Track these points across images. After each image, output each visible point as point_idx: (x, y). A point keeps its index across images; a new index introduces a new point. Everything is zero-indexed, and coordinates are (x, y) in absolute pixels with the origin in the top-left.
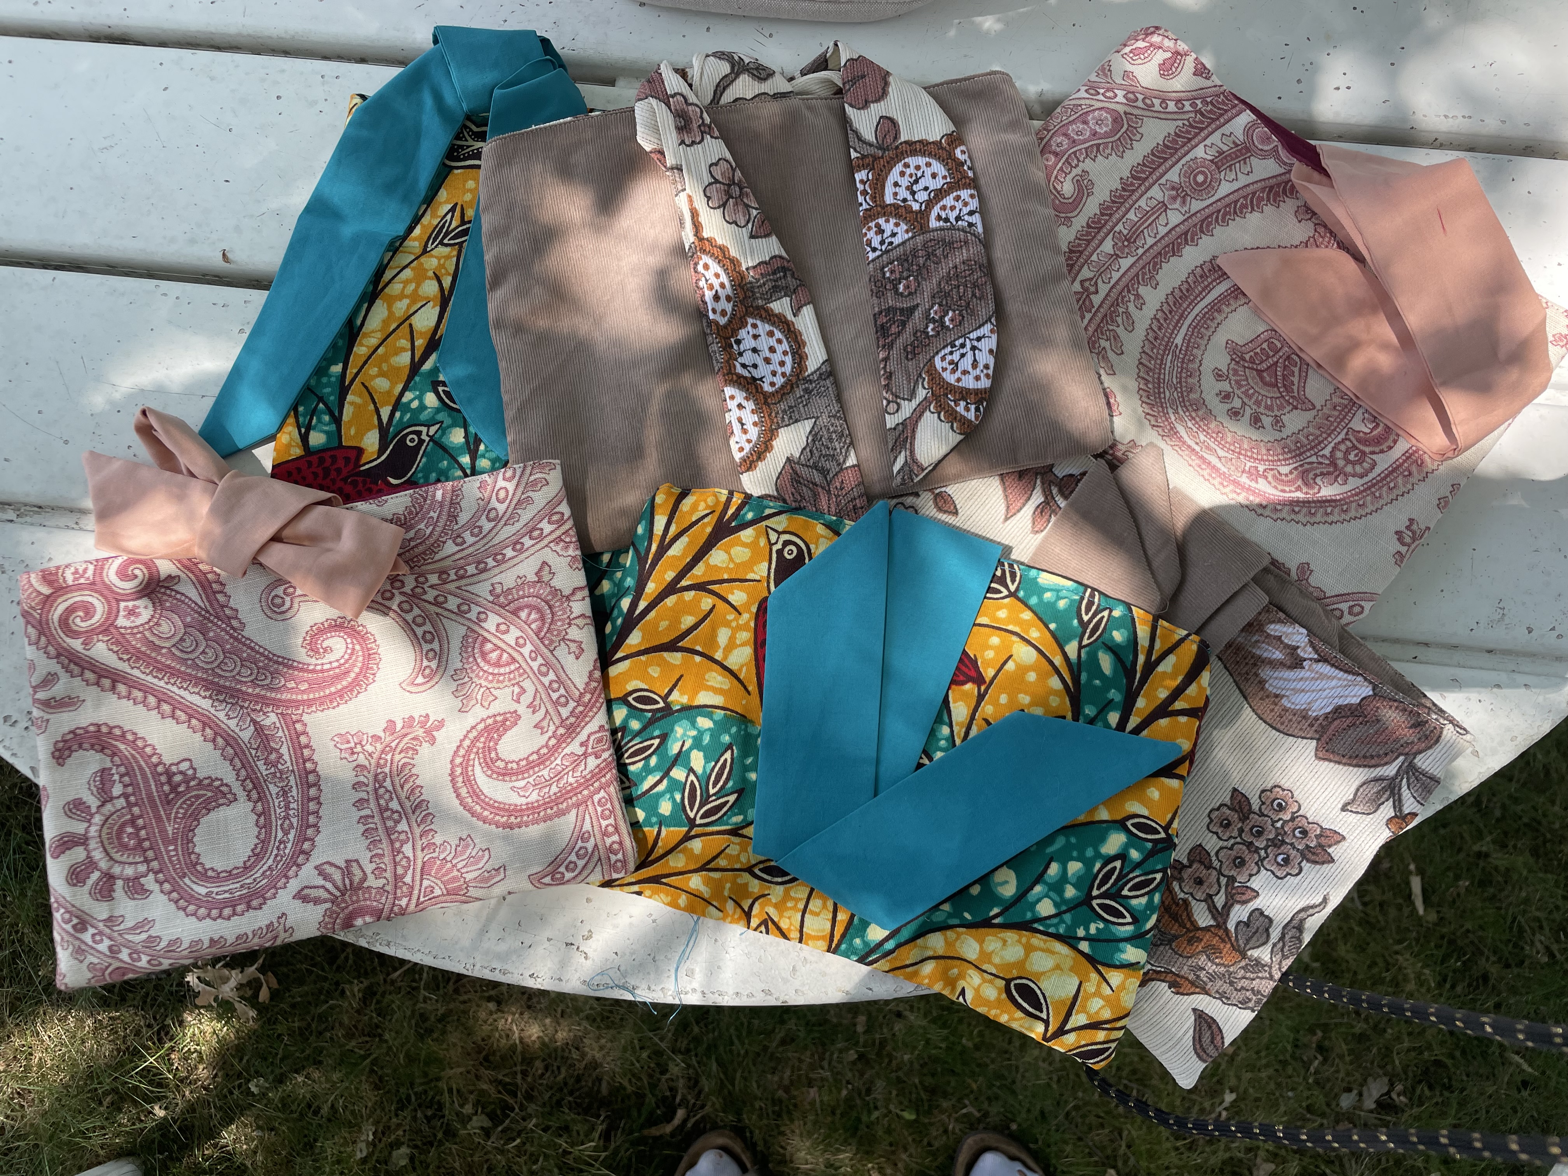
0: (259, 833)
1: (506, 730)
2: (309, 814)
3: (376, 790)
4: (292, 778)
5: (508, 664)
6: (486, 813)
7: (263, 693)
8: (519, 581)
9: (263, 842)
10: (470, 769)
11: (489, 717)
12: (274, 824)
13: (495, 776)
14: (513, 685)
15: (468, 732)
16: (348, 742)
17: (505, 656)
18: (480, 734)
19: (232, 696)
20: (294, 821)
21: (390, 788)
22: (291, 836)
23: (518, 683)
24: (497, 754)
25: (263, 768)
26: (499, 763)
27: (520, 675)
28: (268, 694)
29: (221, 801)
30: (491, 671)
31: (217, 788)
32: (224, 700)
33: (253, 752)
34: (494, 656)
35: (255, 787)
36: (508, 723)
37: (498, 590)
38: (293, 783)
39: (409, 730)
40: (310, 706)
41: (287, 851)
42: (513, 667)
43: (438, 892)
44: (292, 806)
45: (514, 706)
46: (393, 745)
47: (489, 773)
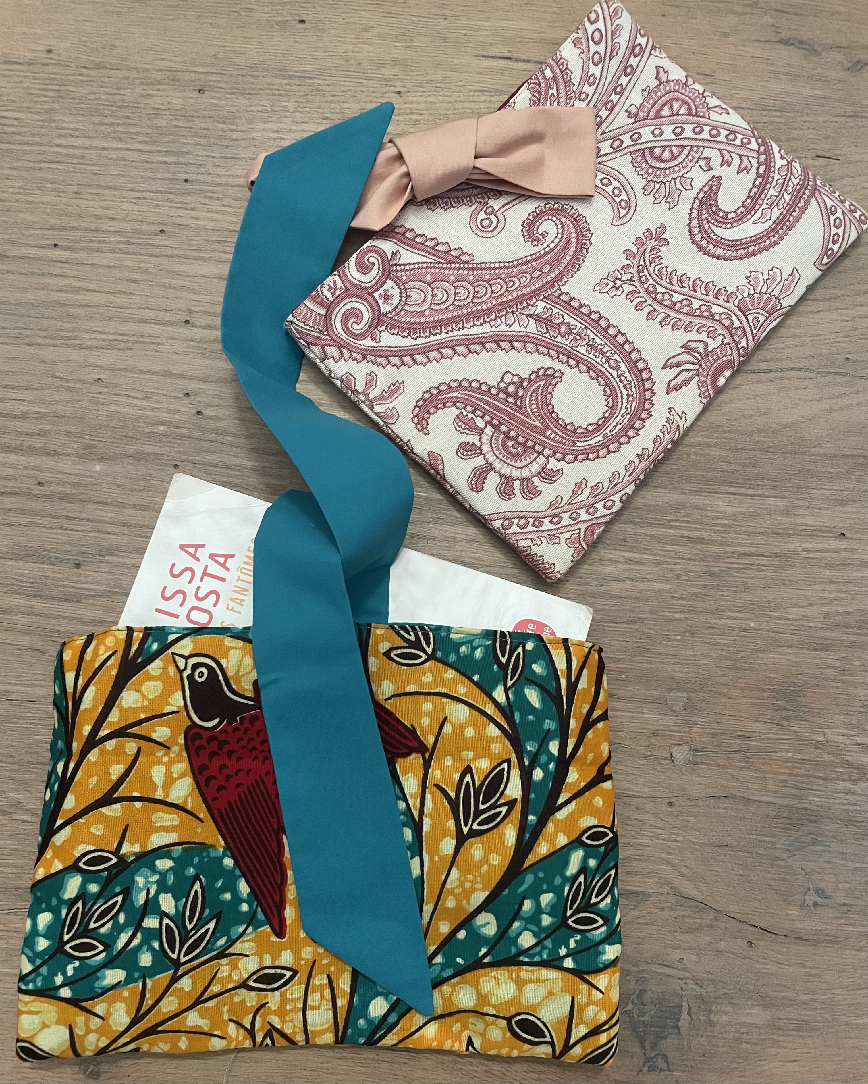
0: (599, 382)
1: (716, 194)
2: (622, 346)
3: (655, 299)
4: (589, 333)
5: (681, 152)
6: (751, 249)
7: (520, 293)
8: (645, 94)
9: (606, 385)
10: (712, 235)
11: (698, 193)
12: (603, 370)
13: (735, 224)
14: (697, 162)
15: (690, 214)
16: (607, 284)
17: (674, 149)
18: (700, 210)
19: (500, 311)
20: (616, 357)
21: (664, 290)
22: (623, 367)
23: (699, 158)
24: (723, 211)
25: (563, 341)
26: (730, 216)
27: (696, 152)
28: (525, 292)
29: (554, 382)
30: (672, 165)
31: (544, 375)
32: (496, 317)
33: (547, 335)
34: (666, 154)
35: (569, 357)
36: (714, 188)
37: (634, 110)
38: (592, 336)
39: (644, 247)
40: (561, 279)
41: (629, 378)
42: (686, 152)
43: (762, 319)
44: (605, 350)
45: (710, 175)
46: (642, 263)
47: (729, 226)
